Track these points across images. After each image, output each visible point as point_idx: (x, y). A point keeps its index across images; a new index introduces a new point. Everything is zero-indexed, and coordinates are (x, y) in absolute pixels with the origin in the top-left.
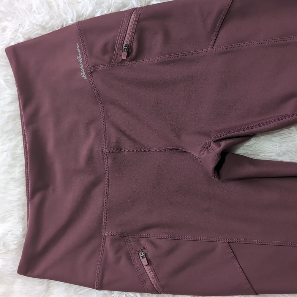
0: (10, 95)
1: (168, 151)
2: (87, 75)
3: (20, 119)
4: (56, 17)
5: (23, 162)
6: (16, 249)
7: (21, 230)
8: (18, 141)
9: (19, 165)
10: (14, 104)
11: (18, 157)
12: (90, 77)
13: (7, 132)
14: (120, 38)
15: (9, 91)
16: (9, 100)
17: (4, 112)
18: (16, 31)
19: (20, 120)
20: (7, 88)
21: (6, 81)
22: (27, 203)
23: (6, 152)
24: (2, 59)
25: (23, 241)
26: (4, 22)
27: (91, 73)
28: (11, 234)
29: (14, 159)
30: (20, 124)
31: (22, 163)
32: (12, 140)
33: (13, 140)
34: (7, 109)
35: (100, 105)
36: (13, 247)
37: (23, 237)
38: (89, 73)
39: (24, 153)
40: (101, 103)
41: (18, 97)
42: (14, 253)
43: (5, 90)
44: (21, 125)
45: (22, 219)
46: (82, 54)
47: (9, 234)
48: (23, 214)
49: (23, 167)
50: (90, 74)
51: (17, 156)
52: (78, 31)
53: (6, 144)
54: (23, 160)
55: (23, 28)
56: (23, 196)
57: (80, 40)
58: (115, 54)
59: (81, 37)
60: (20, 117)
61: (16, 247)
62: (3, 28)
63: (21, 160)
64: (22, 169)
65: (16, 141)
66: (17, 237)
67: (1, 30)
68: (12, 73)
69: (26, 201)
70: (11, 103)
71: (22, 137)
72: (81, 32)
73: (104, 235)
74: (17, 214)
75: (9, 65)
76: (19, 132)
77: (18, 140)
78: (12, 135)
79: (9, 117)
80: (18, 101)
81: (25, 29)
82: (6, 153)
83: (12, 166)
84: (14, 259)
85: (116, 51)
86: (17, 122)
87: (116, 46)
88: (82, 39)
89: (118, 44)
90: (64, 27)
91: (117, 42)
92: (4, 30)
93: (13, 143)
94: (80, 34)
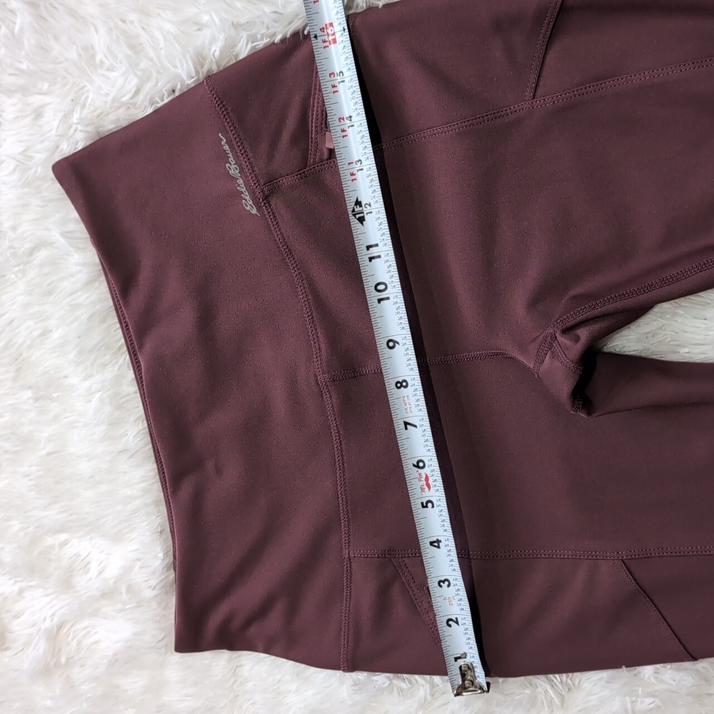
0: (84, 265)
2: (256, 203)
3: (116, 318)
4: (155, 75)
5: (140, 410)
6: (156, 596)
7: (161, 555)
9: (132, 419)
10: (96, 284)
11: (127, 402)
12: (264, 208)
13: (91, 351)
15: (77, 257)
16: (82, 277)
17: (76, 307)
18: (67, 116)
19: (117, 320)
20: (72, 249)
21: (65, 235)
22: (163, 498)
23: (100, 393)
25: (172, 575)
27: (266, 198)
28: (141, 568)
29: (119, 407)
30: (117, 330)
31: (139, 415)
32: (106, 367)
33: (109, 366)
34: (82, 298)
35: (293, 271)
36: (149, 593)
37: (168, 570)
38: (261, 200)
39: (138, 391)
40: (294, 265)
41: (101, 267)
42: (155, 605)
43: (67, 255)
44: (120, 330)
45: (158, 534)
46: (236, 157)
47: (137, 568)
48: (159, 521)
49: (142, 421)
50: (263, 200)
51: (124, 399)
52: (217, 105)
53: (93, 375)
54: (139, 406)
55: (83, 106)
56: (152, 484)
57: (226, 124)
59: (226, 117)
60: (114, 313)
61: (155, 592)
62: (35, 111)
63: (135, 408)
64: (141, 428)
65: (116, 368)
66: (153, 573)
67: (32, 116)
68: (75, 214)
69: (162, 494)
70: (89, 283)
71: (128, 357)
72: (224, 105)
73: (347, 556)
74: (145, 524)
75: (65, 195)
76: (120, 348)
77: (119, 364)
78: (104, 355)
79: (90, 318)
80: (103, 278)
81: (85, 111)
82: (98, 395)
83: (113, 424)
84: (157, 618)
85: (312, 134)
86: (110, 326)
87: (312, 122)
88: (228, 123)
89: (314, 117)
90: (177, 94)
91: (313, 111)
92: (38, 114)
93: (110, 373)
94: (223, 109)
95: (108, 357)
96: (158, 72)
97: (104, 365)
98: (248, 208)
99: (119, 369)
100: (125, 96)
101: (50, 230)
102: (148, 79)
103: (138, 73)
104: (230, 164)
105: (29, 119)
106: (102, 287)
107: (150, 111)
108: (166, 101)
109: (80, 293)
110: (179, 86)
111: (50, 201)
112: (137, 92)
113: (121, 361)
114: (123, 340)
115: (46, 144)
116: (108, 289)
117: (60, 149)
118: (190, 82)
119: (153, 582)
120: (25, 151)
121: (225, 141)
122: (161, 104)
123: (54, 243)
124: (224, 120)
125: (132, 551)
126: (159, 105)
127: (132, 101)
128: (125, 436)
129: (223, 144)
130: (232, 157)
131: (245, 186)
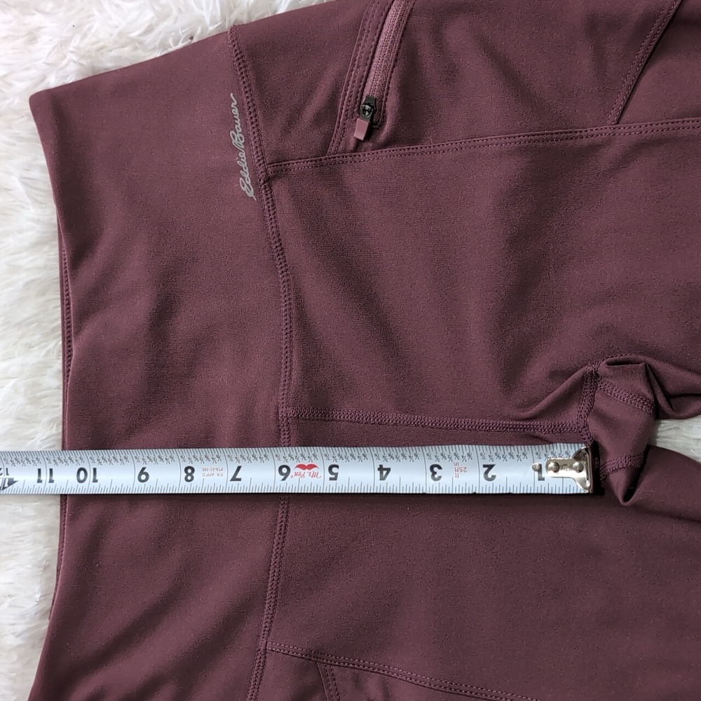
0: (38, 221)
1: (464, 429)
2: (255, 184)
3: (59, 293)
4: (175, 13)
5: (57, 411)
6: (19, 646)
7: (38, 596)
8: (49, 351)
9: (46, 419)
10: (46, 248)
11: (45, 396)
12: (263, 191)
13: (18, 325)
14: (352, 78)
15: (32, 212)
16: (32, 235)
17: (15, 269)
18: (64, 43)
19: (59, 296)
20: (28, 201)
21: (24, 180)
22: (59, 526)
23: (15, 380)
24: (21, 120)
25: (45, 626)
26: (34, 14)
27: (268, 180)
28: (11, 606)
29: (35, 401)
32: (32, 349)
33: (36, 348)
34: (27, 260)
35: (281, 276)
37: (42, 617)
38: (262, 181)
39: (62, 387)
40: (284, 269)
41: (56, 229)
42: (15, 657)
43: (23, 207)
44: (60, 309)
45: (42, 569)
46: (244, 126)
47: (6, 605)
48: (46, 553)
49: (57, 426)
50: (264, 182)
51: (43, 393)
52: (235, 59)
53: (14, 357)
55: (85, 36)
57: (241, 83)
58: (338, 127)
59: (244, 75)
60: (58, 285)
61: (19, 641)
62: (30, 33)
63: (54, 407)
64: (54, 432)
65: (44, 352)
66: (23, 616)
67: (25, 38)
68: (43, 161)
69: (58, 521)
70: (38, 244)
71: (61, 343)
72: (244, 61)
74: (30, 552)
75: (38, 137)
76: (53, 330)
77: (48, 348)
78: (34, 335)
79: (28, 285)
80: (56, 243)
81: (86, 41)
82: (12, 382)
83: (25, 420)
84: (13, 675)
85: (340, 117)
86: (50, 300)
87: (343, 104)
88: (244, 82)
89: (346, 98)
90: (195, 40)
91: (346, 90)
92: (32, 37)
93: (36, 356)
94: (241, 66)
95: (37, 337)
96: (180, 11)
97: (30, 346)
98: (244, 189)
99: (46, 355)
100: (134, 32)
101: (10, 174)
102: (167, 16)
103: (156, 8)
104: (236, 132)
105: (19, 42)
106: (52, 253)
107: (158, 54)
108: (180, 45)
109: (24, 254)
110: (199, 32)
111: (20, 139)
112: (149, 30)
113: (51, 346)
114: (59, 322)
115: (33, 72)
116: (58, 256)
117: (46, 81)
118: (212, 29)
119: (20, 628)
120: (5, 76)
121: (236, 103)
122: (174, 48)
123: (10, 190)
124: (240, 78)
125: (5, 584)
126: (170, 50)
127: (142, 38)
128: (33, 439)
129: (232, 106)
130: (239, 124)
131: (246, 160)
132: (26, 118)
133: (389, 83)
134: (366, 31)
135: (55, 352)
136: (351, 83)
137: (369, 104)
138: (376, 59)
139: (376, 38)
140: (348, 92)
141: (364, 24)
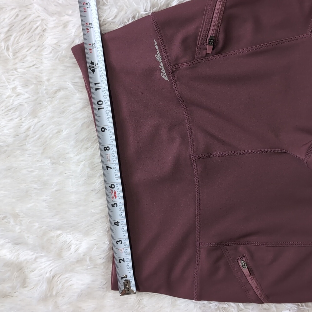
0: (81, 99)
2: (168, 75)
4: (125, 8)
6: (103, 263)
7: (107, 242)
8: (95, 149)
9: (99, 175)
10: (86, 109)
12: (171, 77)
13: (82, 141)
14: (203, 29)
15: (78, 95)
16: (80, 105)
17: (76, 119)
20: (76, 91)
21: (74, 84)
23: (84, 162)
24: (67, 59)
25: (111, 253)
26: (64, 16)
27: (173, 72)
28: (97, 248)
29: (93, 169)
30: (95, 131)
33: (89, 149)
36: (100, 261)
37: (110, 250)
38: (170, 73)
40: (184, 104)
42: (102, 267)
43: (73, 94)
45: (107, 232)
46: (161, 52)
47: (95, 248)
48: (107, 226)
50: (171, 73)
51: (95, 165)
52: (155, 26)
53: (81, 153)
56: (105, 207)
57: (158, 35)
58: (197, 48)
59: (159, 32)
61: (104, 261)
62: (64, 24)
63: (99, 170)
64: (102, 179)
65: (93, 149)
66: (104, 251)
67: (62, 26)
70: (83, 108)
72: (158, 26)
73: (198, 245)
74: (101, 226)
79: (82, 125)
83: (90, 177)
84: (103, 274)
86: (92, 129)
88: (159, 35)
89: (201, 37)
90: (136, 19)
92: (65, 25)
93: (90, 152)
94: (157, 28)
95: (89, 144)
96: (127, 7)
97: (87, 148)
98: (163, 77)
100: (110, 18)
101: (66, 82)
102: (122, 10)
103: (117, 7)
104: (158, 55)
105: (61, 28)
106: (89, 110)
107: (122, 26)
108: (130, 22)
109: (78, 113)
110: (137, 15)
111: (68, 67)
112: (116, 17)
113: (95, 146)
115: (69, 39)
116: (91, 111)
117: (74, 43)
119: (103, 256)
120: (57, 43)
121: (156, 43)
122: (128, 23)
123: (67, 88)
124: (157, 33)
125: (93, 240)
126: (126, 24)
127: (114, 21)
128: (94, 183)
129: (155, 45)
130: (159, 52)
131: (163, 66)
132: (69, 59)
133: (220, 30)
134: (208, 10)
135: (97, 148)
136: (203, 31)
137: (211, 39)
138: (213, 21)
139: (212, 13)
140: (202, 35)
141: (207, 8)
